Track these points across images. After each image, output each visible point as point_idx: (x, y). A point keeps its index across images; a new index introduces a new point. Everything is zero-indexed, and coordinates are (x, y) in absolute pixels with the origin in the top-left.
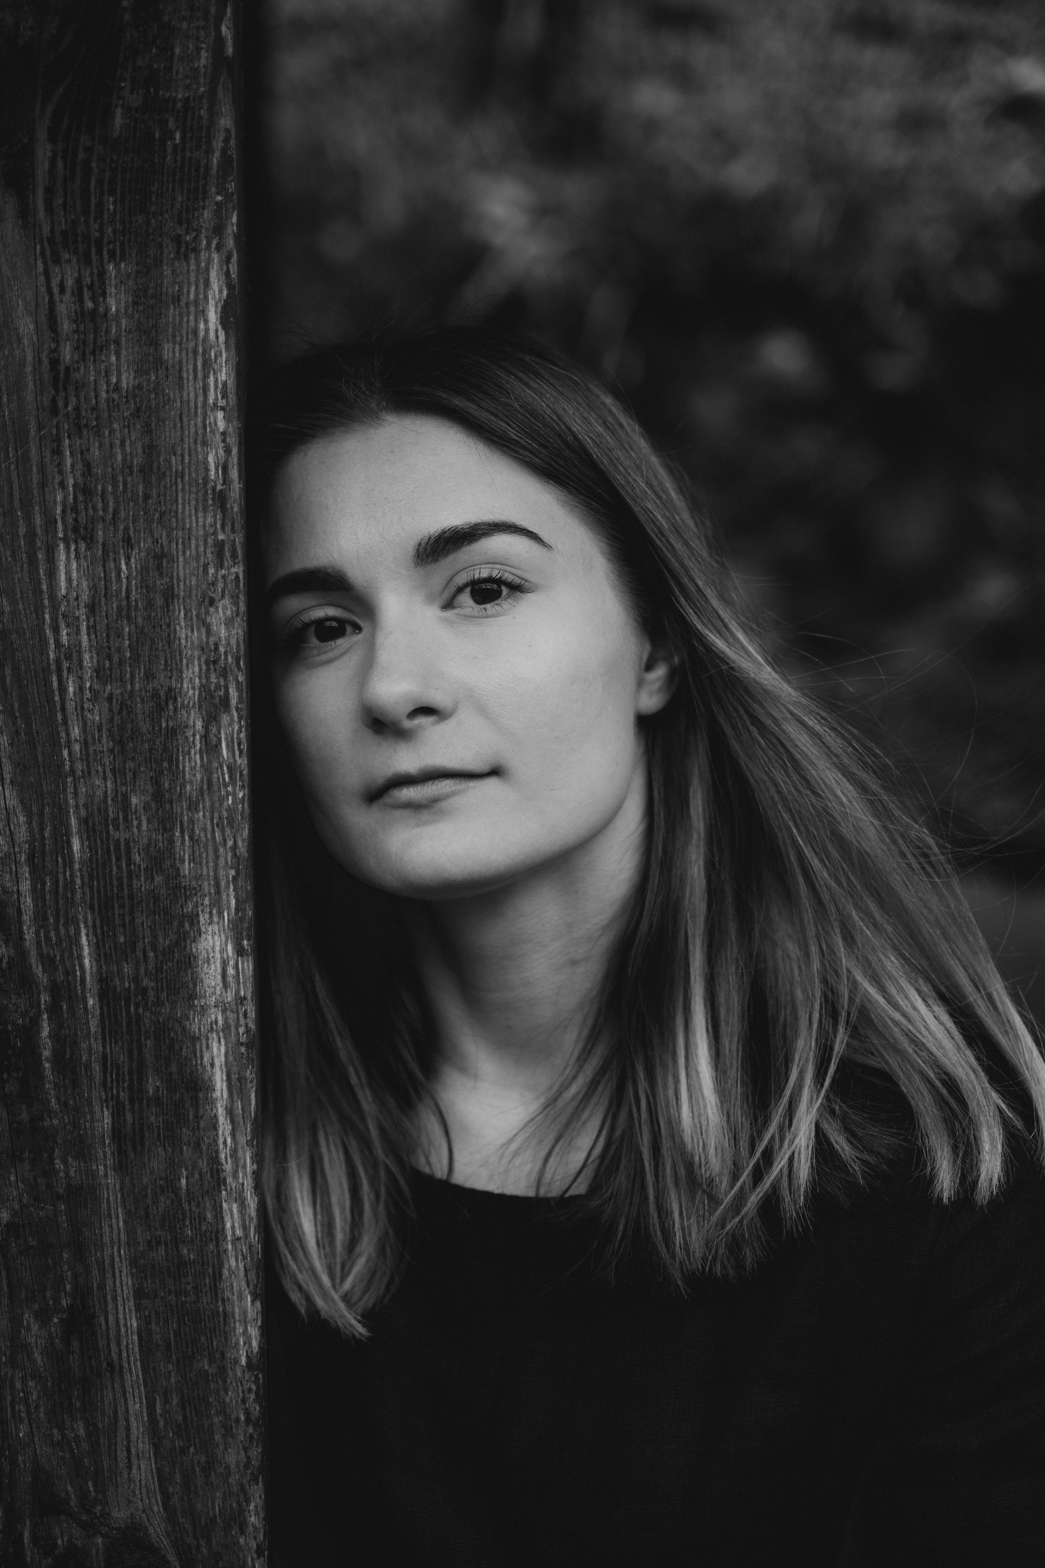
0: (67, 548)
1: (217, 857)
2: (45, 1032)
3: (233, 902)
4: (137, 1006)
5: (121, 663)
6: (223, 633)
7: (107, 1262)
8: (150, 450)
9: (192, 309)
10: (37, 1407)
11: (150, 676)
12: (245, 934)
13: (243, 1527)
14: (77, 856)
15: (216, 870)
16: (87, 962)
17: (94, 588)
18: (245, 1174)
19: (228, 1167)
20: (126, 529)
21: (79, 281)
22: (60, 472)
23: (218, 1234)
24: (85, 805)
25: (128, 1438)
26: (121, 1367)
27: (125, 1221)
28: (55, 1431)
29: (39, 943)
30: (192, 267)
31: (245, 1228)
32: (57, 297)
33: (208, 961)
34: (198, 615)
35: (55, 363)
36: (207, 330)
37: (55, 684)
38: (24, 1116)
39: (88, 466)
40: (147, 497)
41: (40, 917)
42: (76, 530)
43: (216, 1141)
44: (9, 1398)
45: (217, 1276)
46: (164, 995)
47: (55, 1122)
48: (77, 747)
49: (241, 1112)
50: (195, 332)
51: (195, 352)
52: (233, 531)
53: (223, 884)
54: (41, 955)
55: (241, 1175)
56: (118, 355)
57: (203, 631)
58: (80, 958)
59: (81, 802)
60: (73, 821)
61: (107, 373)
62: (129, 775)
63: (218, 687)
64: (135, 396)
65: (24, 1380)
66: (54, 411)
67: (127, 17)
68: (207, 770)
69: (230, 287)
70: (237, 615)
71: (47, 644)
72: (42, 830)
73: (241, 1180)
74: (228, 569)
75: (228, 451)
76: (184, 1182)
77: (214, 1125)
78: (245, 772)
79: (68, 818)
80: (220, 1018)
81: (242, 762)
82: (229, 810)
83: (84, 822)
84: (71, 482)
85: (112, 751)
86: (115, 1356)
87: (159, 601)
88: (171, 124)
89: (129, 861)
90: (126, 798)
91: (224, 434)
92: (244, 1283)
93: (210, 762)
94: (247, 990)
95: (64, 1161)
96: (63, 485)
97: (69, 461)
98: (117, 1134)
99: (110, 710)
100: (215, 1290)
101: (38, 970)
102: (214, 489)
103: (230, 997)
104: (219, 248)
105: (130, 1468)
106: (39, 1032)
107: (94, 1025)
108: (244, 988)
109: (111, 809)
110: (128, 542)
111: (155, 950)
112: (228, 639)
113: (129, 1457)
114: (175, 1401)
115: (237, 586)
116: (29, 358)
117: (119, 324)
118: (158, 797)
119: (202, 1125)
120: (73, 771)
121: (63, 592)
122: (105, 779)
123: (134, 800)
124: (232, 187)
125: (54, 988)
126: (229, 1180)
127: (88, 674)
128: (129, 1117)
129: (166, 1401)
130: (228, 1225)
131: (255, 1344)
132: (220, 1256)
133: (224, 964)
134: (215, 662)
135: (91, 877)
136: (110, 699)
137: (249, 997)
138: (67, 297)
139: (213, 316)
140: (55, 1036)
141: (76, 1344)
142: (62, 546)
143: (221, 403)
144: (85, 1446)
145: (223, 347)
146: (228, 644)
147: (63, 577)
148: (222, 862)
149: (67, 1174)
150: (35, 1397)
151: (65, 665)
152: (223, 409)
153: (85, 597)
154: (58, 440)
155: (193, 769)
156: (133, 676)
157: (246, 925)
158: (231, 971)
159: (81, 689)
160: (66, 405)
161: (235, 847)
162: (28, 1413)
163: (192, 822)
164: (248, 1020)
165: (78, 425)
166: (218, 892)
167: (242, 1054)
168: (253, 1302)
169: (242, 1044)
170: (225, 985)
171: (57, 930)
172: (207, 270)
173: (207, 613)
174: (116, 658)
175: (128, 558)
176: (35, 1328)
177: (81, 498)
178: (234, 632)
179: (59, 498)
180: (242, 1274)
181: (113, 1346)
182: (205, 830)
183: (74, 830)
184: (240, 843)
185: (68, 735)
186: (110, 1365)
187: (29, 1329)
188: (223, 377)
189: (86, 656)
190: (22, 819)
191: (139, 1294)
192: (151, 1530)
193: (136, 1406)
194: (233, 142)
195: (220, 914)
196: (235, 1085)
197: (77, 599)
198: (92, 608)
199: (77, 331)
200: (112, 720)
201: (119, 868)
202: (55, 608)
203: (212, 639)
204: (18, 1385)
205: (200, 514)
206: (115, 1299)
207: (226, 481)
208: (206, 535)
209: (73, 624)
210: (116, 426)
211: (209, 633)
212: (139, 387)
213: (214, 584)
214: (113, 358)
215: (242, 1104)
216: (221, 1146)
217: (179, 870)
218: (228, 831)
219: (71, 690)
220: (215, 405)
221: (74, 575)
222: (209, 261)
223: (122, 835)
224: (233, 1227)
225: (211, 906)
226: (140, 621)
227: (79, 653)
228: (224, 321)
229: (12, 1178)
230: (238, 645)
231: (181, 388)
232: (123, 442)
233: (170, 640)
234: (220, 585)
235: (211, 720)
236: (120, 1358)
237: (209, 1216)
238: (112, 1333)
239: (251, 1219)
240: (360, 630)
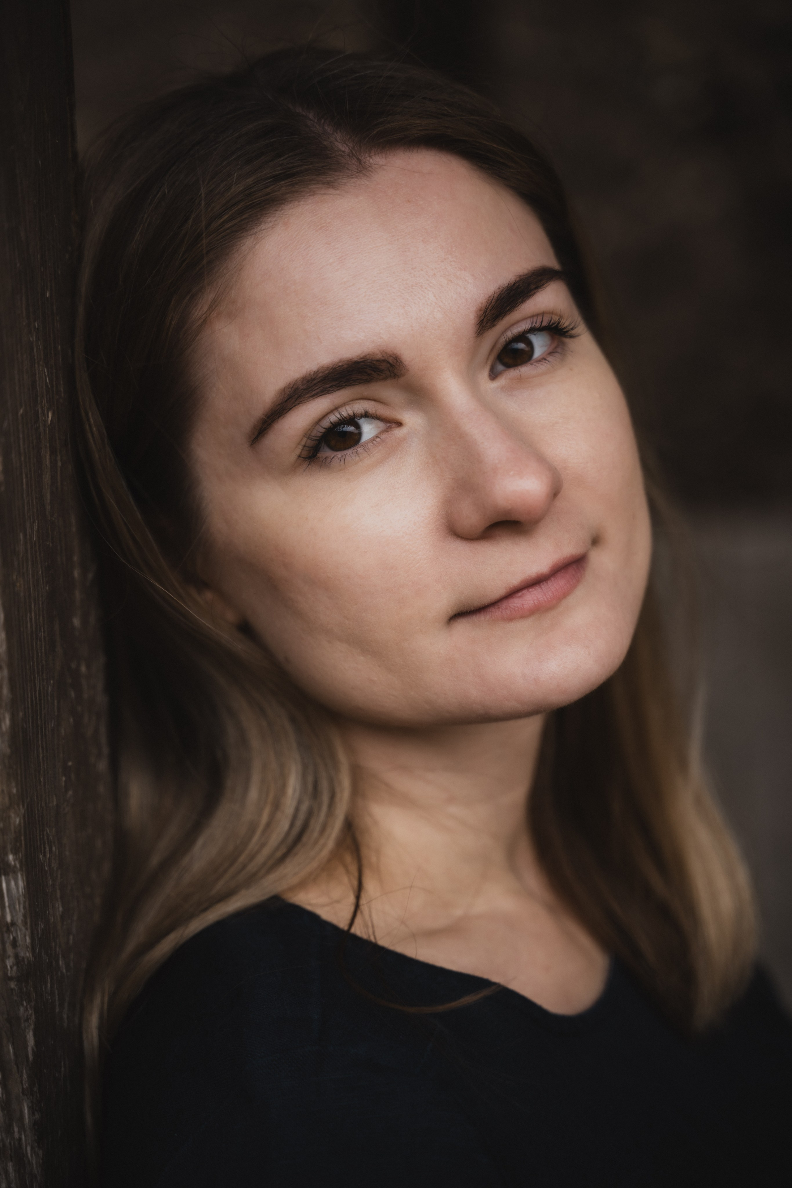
12: (9, 847)
49: (12, 1057)
55: (16, 1129)
73: (16, 1135)
108: (11, 912)
164: (19, 949)
167: (12, 990)
169: (11, 979)
215: (14, 1049)
240: (399, 424)
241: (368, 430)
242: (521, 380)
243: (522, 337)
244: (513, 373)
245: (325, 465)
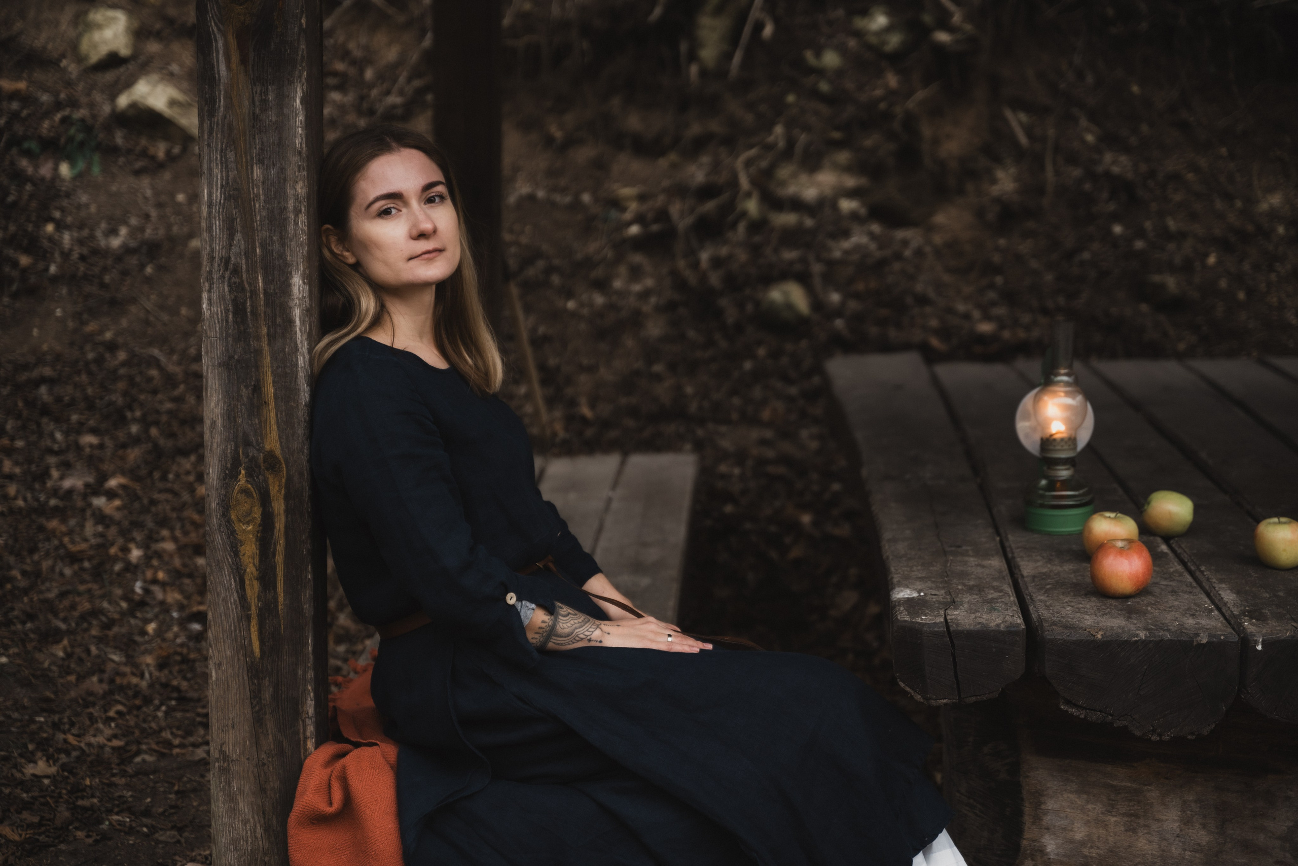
0: (257, 165)
1: (297, 255)
2: (248, 304)
3: (302, 268)
4: (274, 298)
5: (271, 199)
6: (300, 191)
7: (265, 371)
8: (280, 139)
9: (292, 99)
10: (244, 414)
11: (279, 203)
12: (306, 278)
13: (303, 452)
14: (258, 253)
15: (297, 259)
16: (260, 284)
17: (264, 177)
18: (305, 348)
19: (300, 346)
20: (273, 161)
21: (261, 90)
22: (255, 144)
23: (296, 365)
24: (261, 239)
25: (270, 424)
26: (268, 403)
27: (270, 360)
28: (249, 421)
29: (247, 278)
30: (292, 87)
31: (305, 364)
32: (255, 95)
33: (294, 285)
34: (293, 186)
35: (254, 113)
36: (296, 105)
37: (253, 204)
38: (242, 328)
39: (263, 143)
40: (279, 152)
41: (247, 271)
42: (259, 160)
43: (296, 338)
44: (236, 411)
45: (296, 378)
46: (282, 294)
47: (251, 330)
48: (258, 222)
49: (304, 330)
50: (293, 106)
51: (293, 111)
52: (303, 162)
53: (299, 263)
54: (247, 282)
56: (271, 112)
57: (294, 190)
58: (259, 283)
59: (260, 237)
60: (257, 243)
61: (268, 117)
62: (273, 231)
63: (298, 207)
64: (276, 123)
65: (241, 405)
66: (253, 127)
67: (275, 18)
68: (295, 230)
69: (303, 93)
70: (304, 186)
71: (250, 193)
72: (248, 245)
74: (302, 172)
75: (302, 139)
76: (287, 349)
77: (296, 333)
78: (306, 231)
79: (256, 243)
80: (298, 302)
81: (305, 228)
82: (301, 242)
83: (260, 244)
84: (258, 147)
85: (268, 224)
86: (267, 400)
87: (282, 181)
88: (287, 48)
89: (273, 256)
90: (272, 237)
91: (301, 134)
92: (304, 380)
93: (296, 228)
94: (306, 294)
95: (253, 342)
96: (256, 148)
97: (257, 141)
98: (268, 335)
99: (268, 212)
100: (295, 381)
101: (247, 286)
102: (298, 150)
103: (301, 296)
104: (300, 82)
105: (270, 433)
106: (247, 304)
107: (262, 302)
109: (268, 241)
110: (274, 164)
111: (279, 281)
112: (301, 193)
113: (270, 430)
114: (284, 414)
115: (305, 178)
116: (247, 112)
117: (272, 103)
118: (281, 237)
119: (292, 333)
120: (257, 229)
121: (255, 178)
122: (266, 231)
123: (274, 238)
124: (304, 64)
125: (251, 291)
126: (300, 349)
127: (262, 201)
128: (271, 330)
129: (281, 414)
130: (300, 363)
131: (307, 399)
132: (297, 372)
133: (299, 286)
134: (297, 199)
135: (262, 260)
136: (268, 209)
137: (307, 297)
138: (258, 95)
139: (298, 101)
140: (251, 305)
141: (256, 395)
142: (255, 165)
143: (300, 126)
144: (258, 426)
145: (301, 110)
146: (301, 194)
147: (255, 174)
148: (299, 256)
149: (254, 345)
150: (244, 411)
151: (256, 199)
152: (300, 127)
153: (261, 179)
154: (255, 135)
155: (291, 230)
156: (274, 203)
157: (306, 276)
158: (301, 288)
159: (260, 206)
160: (257, 125)
161: (303, 252)
162: (242, 415)
163: (290, 245)
164: (307, 303)
165: (260, 131)
166: (298, 265)
167: (305, 313)
168: (307, 386)
169: (305, 310)
170: (300, 293)
171: (252, 274)
172: (296, 88)
173: (295, 185)
174: (270, 197)
175: (273, 169)
176: (244, 390)
177: (260, 151)
178: (303, 191)
179: (254, 151)
180: (303, 377)
181: (266, 397)
182: (294, 247)
183: (257, 246)
184: (304, 252)
185: (256, 219)
186: (265, 402)
187: (242, 391)
188: (301, 118)
189: (261, 196)
190: (243, 242)
191: (274, 382)
192: (276, 452)
193: (273, 415)
194: (305, 52)
195: (298, 272)
196: (303, 322)
197: (259, 180)
198: (263, 183)
199: (260, 105)
200: (268, 215)
201: (270, 257)
202: (253, 182)
203: (297, 193)
204: (239, 407)
205: (294, 157)
206: (267, 383)
207: (301, 147)
208: (295, 163)
209: (258, 187)
210: (270, 131)
211: (296, 191)
212: (277, 121)
213: (297, 177)
214: (270, 112)
215: (304, 327)
216: (298, 339)
217: (286, 258)
218: (301, 248)
219: (257, 206)
220: (298, 127)
221: (258, 173)
222: (297, 86)
223: (271, 248)
224: (301, 364)
225: (296, 269)
226: (277, 187)
227: (260, 195)
228: (301, 103)
229: (238, 346)
230: (304, 194)
231: (289, 122)
232: (272, 136)
233: (285, 193)
234: (299, 177)
235: (296, 215)
236: (268, 400)
237: (294, 360)
238: (266, 393)
239: (306, 362)
240: (401, 211)
241: (394, 211)
242: (432, 207)
243: (433, 197)
244: (430, 205)
245: (382, 218)
